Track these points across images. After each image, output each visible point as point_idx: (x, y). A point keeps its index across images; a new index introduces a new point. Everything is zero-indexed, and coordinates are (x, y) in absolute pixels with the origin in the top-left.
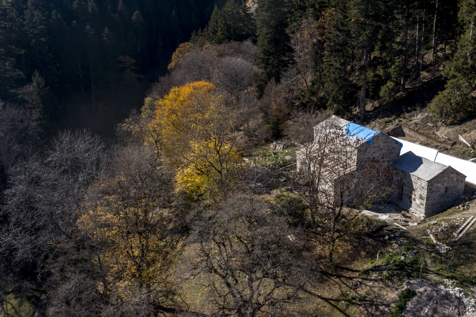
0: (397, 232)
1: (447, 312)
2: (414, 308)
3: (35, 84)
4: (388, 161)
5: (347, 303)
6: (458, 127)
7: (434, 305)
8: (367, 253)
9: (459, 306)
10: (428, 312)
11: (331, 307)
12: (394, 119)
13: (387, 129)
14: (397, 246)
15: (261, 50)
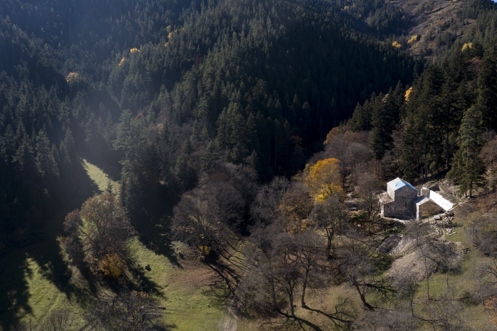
1: (395, 241)
3: (253, 156)
4: (410, 199)
5: (369, 242)
7: (392, 239)
8: (384, 230)
10: (390, 241)
12: (436, 182)
13: (431, 186)
14: (396, 227)
15: (374, 139)
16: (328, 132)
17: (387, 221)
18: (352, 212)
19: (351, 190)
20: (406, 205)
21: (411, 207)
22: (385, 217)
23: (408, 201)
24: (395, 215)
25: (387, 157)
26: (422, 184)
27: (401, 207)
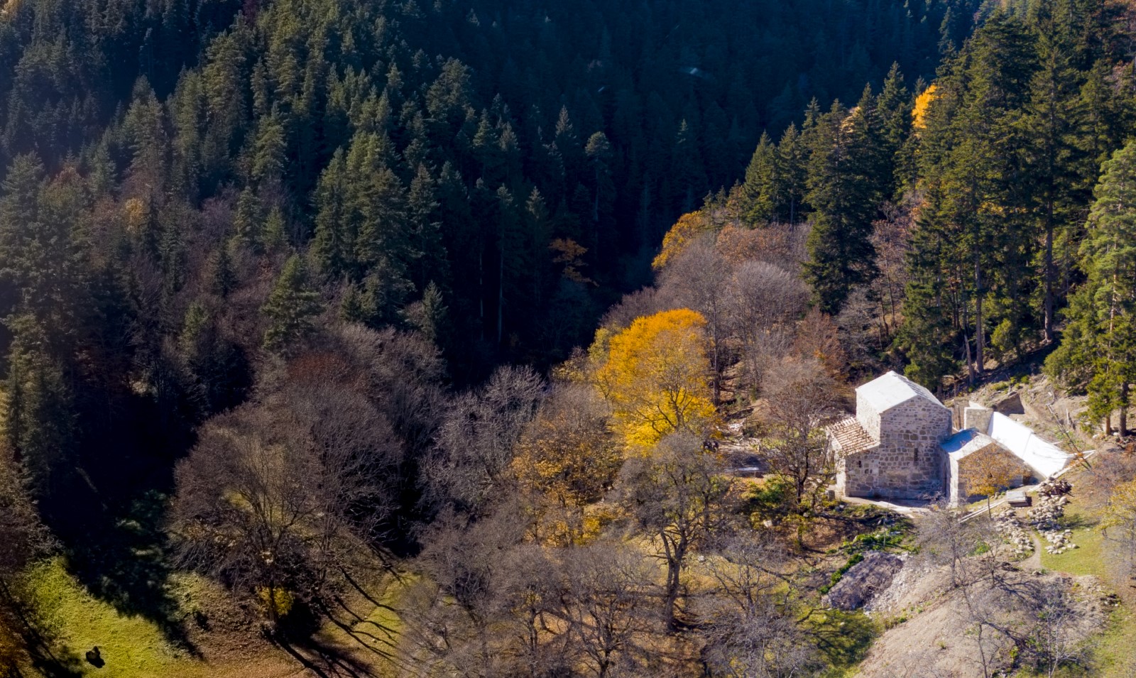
0: (895, 517)
1: (882, 571)
2: (856, 570)
3: (427, 302)
4: (931, 438)
5: (799, 575)
7: (873, 566)
8: (848, 536)
9: (896, 566)
10: (866, 571)
11: (781, 579)
12: (1011, 384)
13: (995, 399)
14: (884, 528)
15: (813, 250)
16: (669, 229)
17: (856, 509)
18: (745, 480)
19: (740, 413)
20: (916, 459)
21: (931, 465)
22: (851, 496)
23: (924, 446)
24: (880, 490)
25: (856, 306)
26: (969, 393)
27: (900, 464)
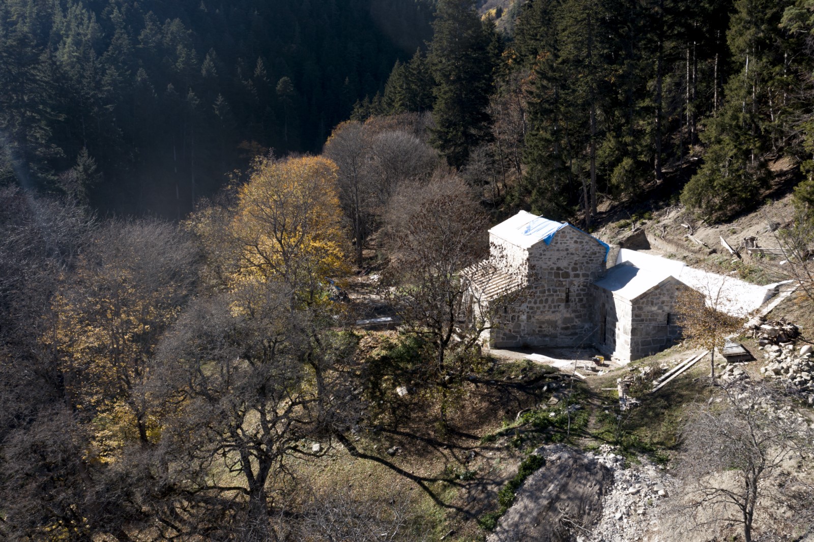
0: (564, 380)
1: (581, 491)
2: (535, 485)
4: (584, 275)
5: (446, 483)
6: (724, 227)
7: (565, 479)
8: (507, 413)
9: (603, 479)
10: (553, 489)
11: (421, 489)
12: (633, 222)
13: (621, 237)
14: (556, 400)
15: (438, 119)
16: (329, 134)
18: (377, 335)
19: (380, 265)
20: (567, 300)
22: (496, 346)
23: (577, 284)
24: (529, 339)
27: (550, 307)
